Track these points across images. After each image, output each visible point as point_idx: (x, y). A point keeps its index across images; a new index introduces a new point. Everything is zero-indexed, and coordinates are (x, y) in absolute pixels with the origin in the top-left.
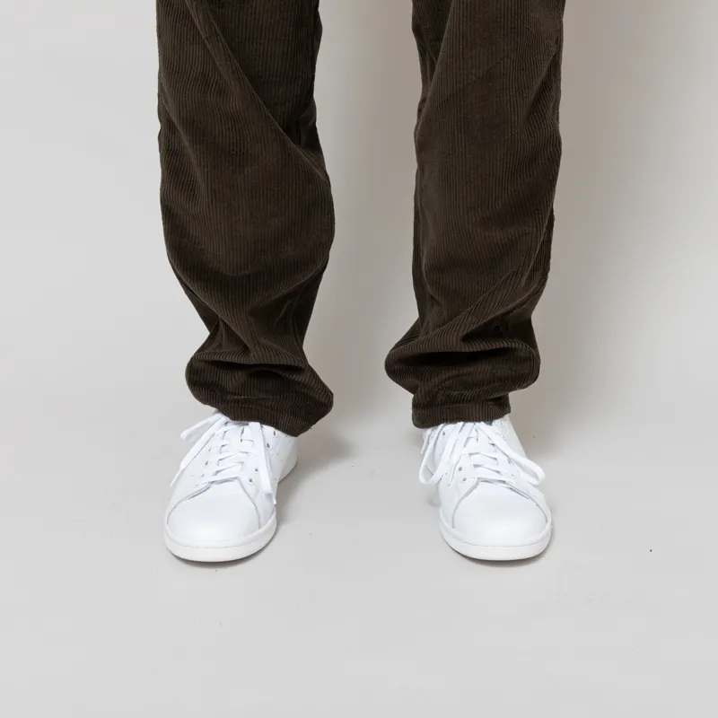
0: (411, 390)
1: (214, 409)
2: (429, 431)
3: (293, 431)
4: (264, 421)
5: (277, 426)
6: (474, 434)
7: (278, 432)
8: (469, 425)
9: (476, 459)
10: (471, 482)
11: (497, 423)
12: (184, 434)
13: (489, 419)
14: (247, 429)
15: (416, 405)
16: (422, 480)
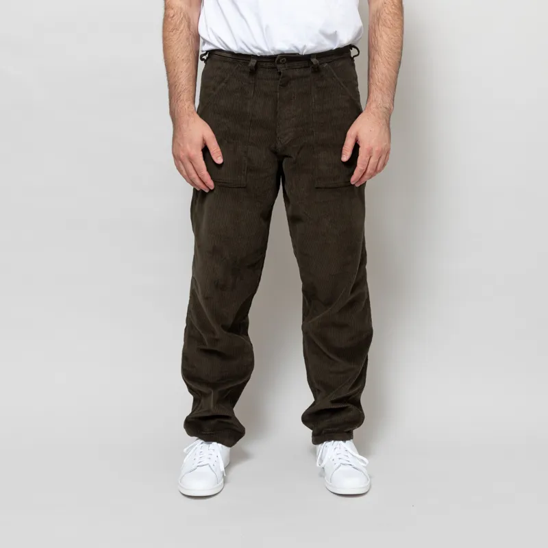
0: (311, 429)
1: (196, 438)
2: (320, 445)
3: (229, 445)
4: (218, 442)
5: (223, 444)
6: (338, 446)
7: (224, 446)
8: (336, 442)
9: (339, 456)
10: (337, 465)
11: (347, 442)
12: (185, 450)
13: (344, 440)
14: (211, 445)
15: (314, 435)
16: (318, 465)
